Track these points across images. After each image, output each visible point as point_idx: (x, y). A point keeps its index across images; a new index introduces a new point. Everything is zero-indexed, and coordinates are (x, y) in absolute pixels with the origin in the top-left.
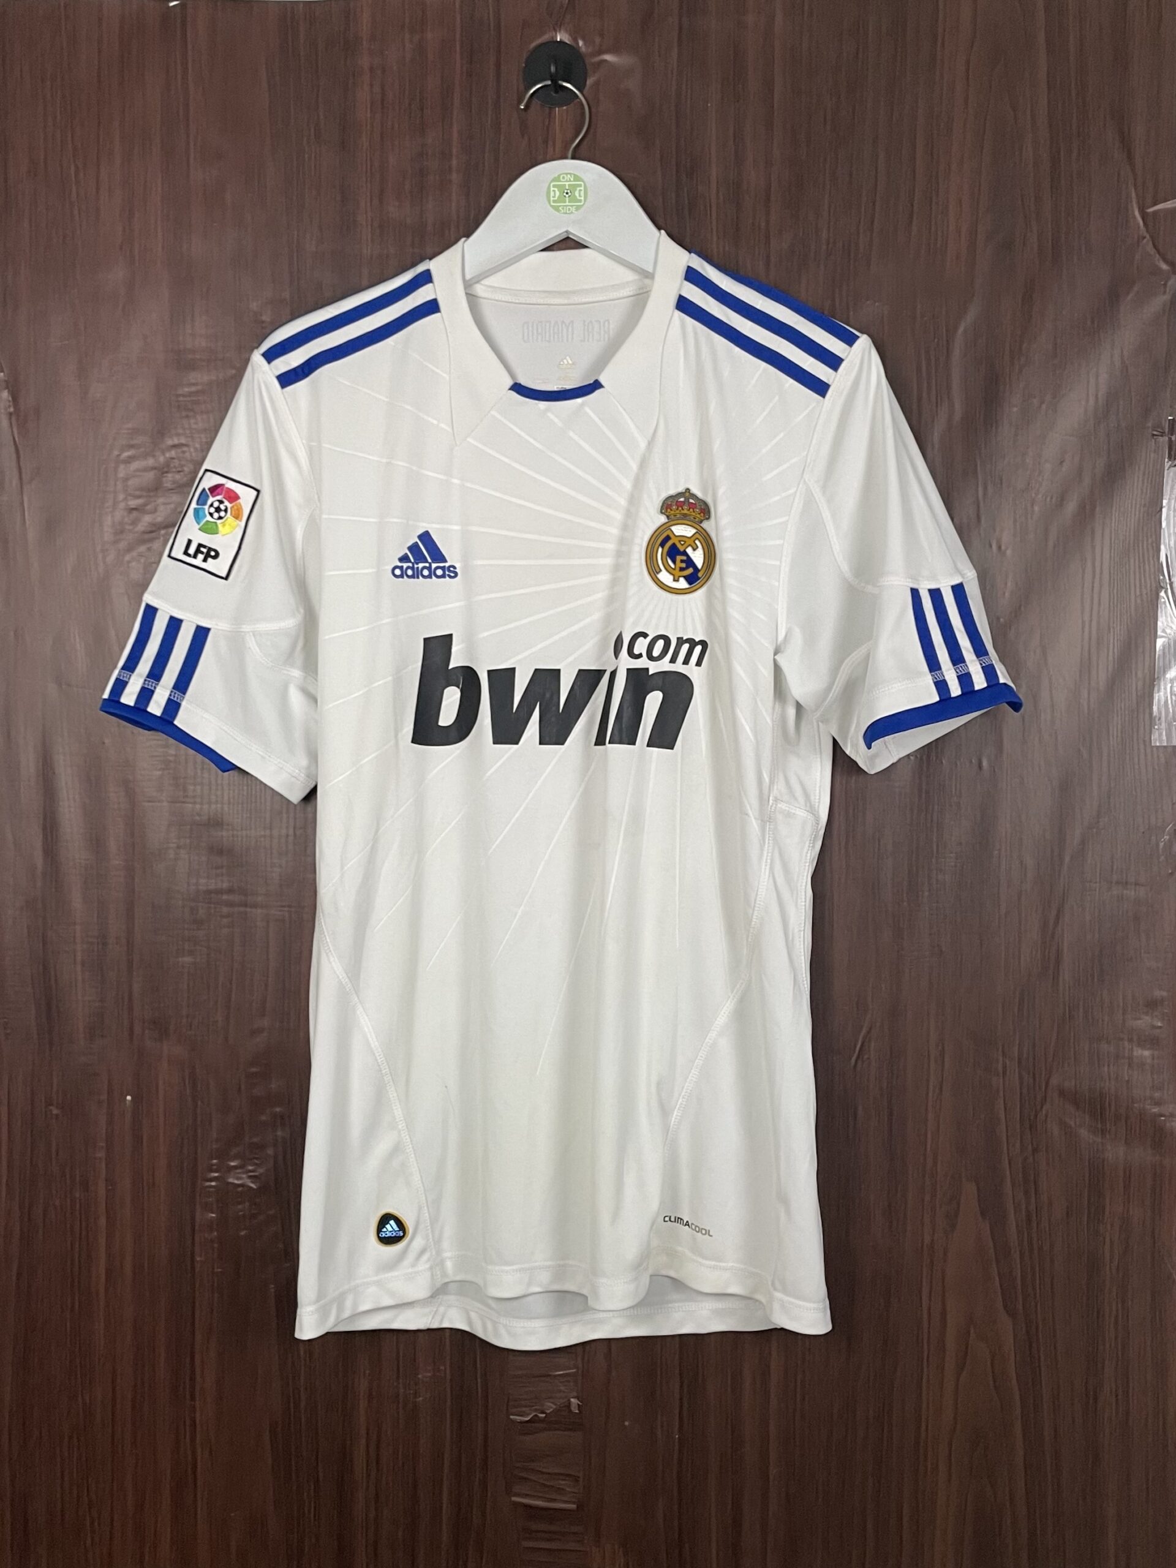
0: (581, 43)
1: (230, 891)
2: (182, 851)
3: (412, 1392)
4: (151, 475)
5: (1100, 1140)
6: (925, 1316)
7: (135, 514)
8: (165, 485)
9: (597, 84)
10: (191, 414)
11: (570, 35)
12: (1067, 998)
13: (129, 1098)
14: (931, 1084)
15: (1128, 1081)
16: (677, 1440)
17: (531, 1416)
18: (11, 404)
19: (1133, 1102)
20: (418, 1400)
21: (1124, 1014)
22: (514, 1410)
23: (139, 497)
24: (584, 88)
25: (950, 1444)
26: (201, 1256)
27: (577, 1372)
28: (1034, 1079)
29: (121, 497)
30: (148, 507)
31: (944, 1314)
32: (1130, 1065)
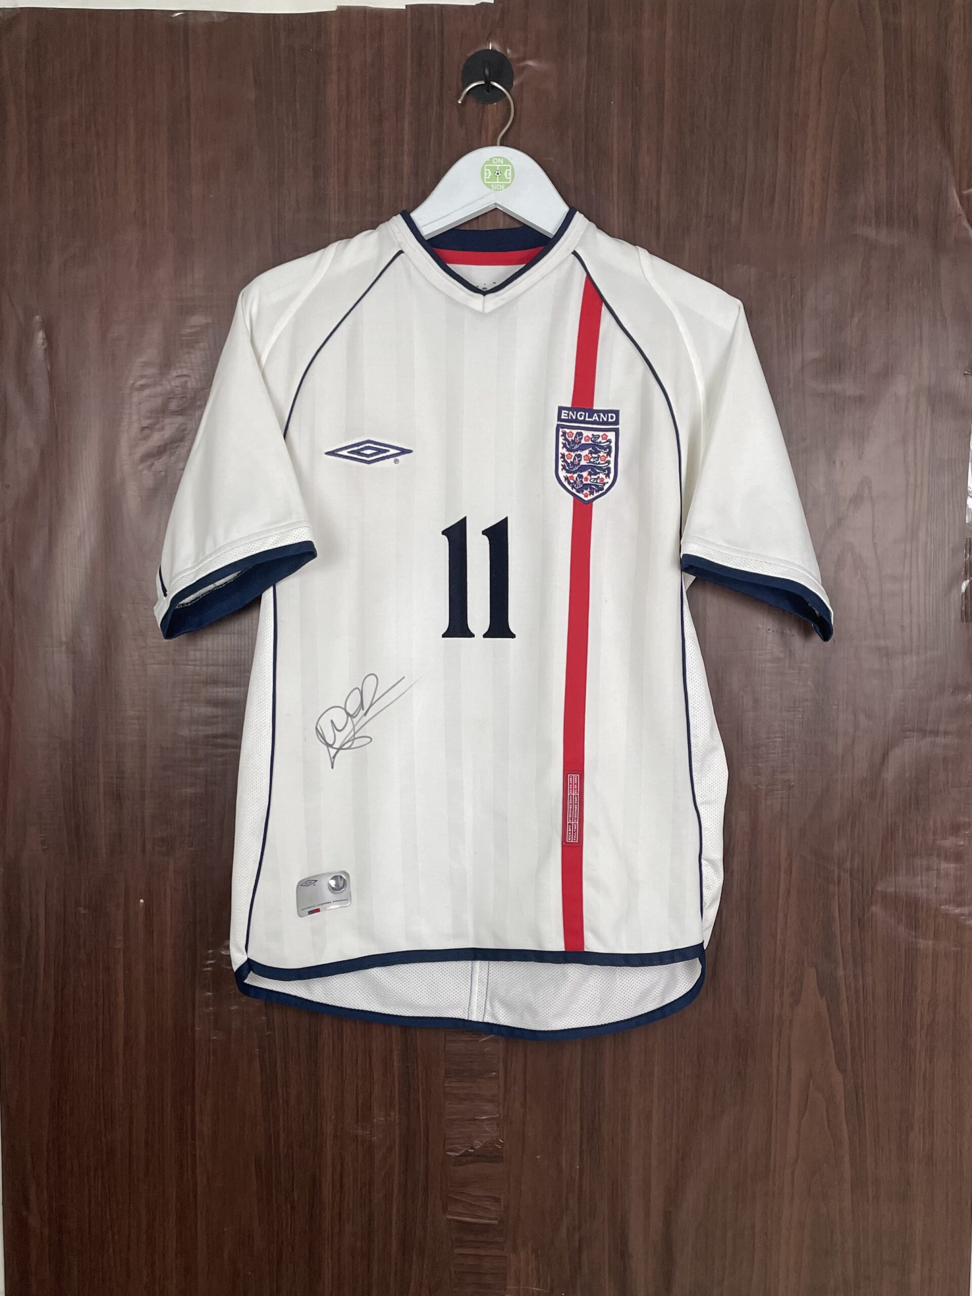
0: (509, 51)
1: (224, 736)
2: (185, 704)
3: (368, 1132)
4: (159, 401)
5: (914, 934)
6: (775, 1071)
7: (146, 432)
8: (171, 408)
9: (521, 85)
10: (192, 351)
11: (500, 45)
12: (890, 822)
13: (142, 901)
14: (781, 890)
15: (937, 888)
16: (578, 1171)
17: (463, 1151)
18: (45, 341)
19: (940, 905)
20: (373, 1139)
21: (934, 834)
22: (450, 1147)
23: (149, 418)
24: (511, 88)
25: (793, 1172)
26: (199, 1027)
27: (500, 1116)
28: (863, 888)
29: (135, 418)
30: (157, 426)
31: (789, 1070)
32: (938, 876)
